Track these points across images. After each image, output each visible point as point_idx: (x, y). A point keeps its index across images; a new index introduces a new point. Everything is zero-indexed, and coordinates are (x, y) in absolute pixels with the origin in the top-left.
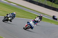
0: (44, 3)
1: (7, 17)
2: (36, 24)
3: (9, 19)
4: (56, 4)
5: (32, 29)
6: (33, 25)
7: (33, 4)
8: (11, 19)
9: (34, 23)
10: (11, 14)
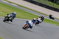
0: (45, 4)
5: (31, 28)
6: (32, 24)
7: (34, 4)
10: (12, 14)
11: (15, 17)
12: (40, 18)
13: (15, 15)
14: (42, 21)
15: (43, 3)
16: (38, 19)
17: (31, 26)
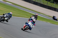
0: (39, 2)
1: (4, 17)
2: (35, 25)
3: (6, 19)
4: (52, 3)
5: (30, 30)
6: (32, 26)
7: (28, 3)
8: (7, 19)
9: (33, 23)
10: (8, 14)
11: (11, 17)
12: (34, 17)
13: (11, 15)
14: (36, 20)
15: (37, 2)
16: (31, 18)
17: (30, 27)
